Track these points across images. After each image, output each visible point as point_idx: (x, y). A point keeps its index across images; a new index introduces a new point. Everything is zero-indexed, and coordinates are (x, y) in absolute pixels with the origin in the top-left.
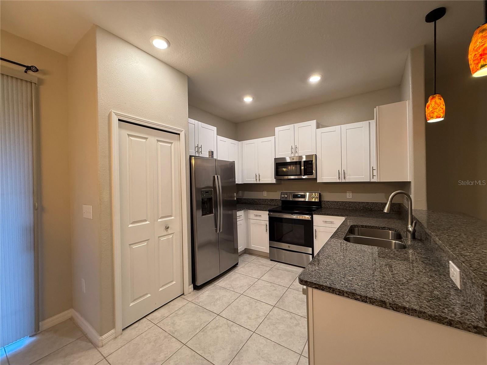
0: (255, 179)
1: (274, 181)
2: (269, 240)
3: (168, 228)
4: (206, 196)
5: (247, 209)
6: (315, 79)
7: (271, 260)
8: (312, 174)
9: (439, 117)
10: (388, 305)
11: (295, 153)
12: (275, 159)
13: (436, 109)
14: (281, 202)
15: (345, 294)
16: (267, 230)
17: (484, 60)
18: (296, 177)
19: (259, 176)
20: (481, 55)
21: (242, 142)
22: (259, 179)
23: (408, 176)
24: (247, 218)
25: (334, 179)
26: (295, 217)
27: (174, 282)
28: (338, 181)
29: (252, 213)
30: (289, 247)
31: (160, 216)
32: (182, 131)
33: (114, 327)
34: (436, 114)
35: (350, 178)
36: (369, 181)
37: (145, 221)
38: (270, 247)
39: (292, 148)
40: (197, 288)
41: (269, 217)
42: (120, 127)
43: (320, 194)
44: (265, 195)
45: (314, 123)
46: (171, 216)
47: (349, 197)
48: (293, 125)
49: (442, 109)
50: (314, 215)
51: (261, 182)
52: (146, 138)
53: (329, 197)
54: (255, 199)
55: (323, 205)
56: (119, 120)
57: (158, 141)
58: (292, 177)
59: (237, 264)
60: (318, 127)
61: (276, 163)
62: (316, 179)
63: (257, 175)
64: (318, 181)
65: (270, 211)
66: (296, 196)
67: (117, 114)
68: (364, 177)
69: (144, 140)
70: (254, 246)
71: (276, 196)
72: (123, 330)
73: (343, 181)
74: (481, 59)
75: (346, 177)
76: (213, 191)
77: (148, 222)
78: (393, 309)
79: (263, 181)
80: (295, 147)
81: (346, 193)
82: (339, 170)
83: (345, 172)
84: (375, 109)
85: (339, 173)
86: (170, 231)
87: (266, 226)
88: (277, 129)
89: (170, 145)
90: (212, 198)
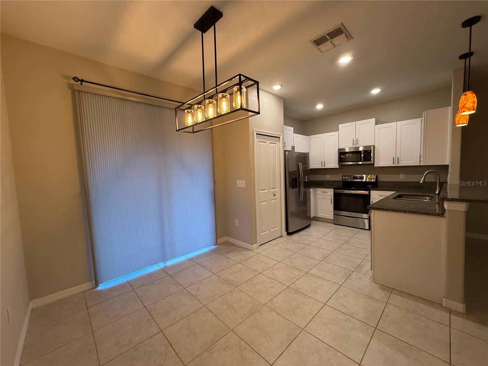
0: (321, 165)
1: (337, 166)
2: (334, 210)
3: (275, 195)
4: (294, 177)
5: (315, 187)
6: (376, 91)
7: (335, 224)
8: (370, 160)
9: (464, 124)
10: (407, 211)
11: (356, 144)
12: (339, 149)
13: (462, 118)
14: (342, 182)
15: (389, 210)
16: (331, 202)
17: (464, 109)
18: (354, 163)
19: (325, 162)
20: (463, 107)
21: (310, 136)
22: (325, 165)
23: (447, 161)
24: (315, 195)
25: (390, 164)
26: (354, 192)
27: (277, 228)
28: (392, 165)
29: (320, 191)
30: (350, 214)
31: (272, 188)
32: (281, 135)
33: (256, 243)
34: (461, 122)
35: (403, 163)
36: (419, 165)
37: (265, 190)
38: (334, 214)
39: (353, 141)
40: (289, 234)
41: (334, 193)
42: (257, 138)
43: (376, 176)
44: (328, 177)
45: (373, 120)
46: (276, 188)
47: (402, 177)
48: (355, 122)
49: (466, 118)
50: (371, 191)
51: (326, 167)
52: (265, 142)
53: (384, 178)
54: (319, 181)
55: (379, 185)
56: (257, 134)
57: (270, 143)
58: (350, 163)
59: (310, 225)
60: (377, 123)
61: (340, 153)
62: (373, 164)
63: (323, 162)
64: (375, 166)
65: (334, 189)
66: (356, 178)
67: (256, 131)
68: (414, 162)
69: (265, 144)
70: (320, 215)
71: (338, 178)
72: (260, 246)
73: (397, 165)
74: (463, 108)
75: (399, 162)
76: (297, 174)
77: (266, 191)
78: (409, 213)
79: (328, 166)
80: (356, 139)
81: (400, 174)
82: (393, 157)
83: (399, 158)
84: (424, 113)
85: (394, 159)
86: (276, 197)
87: (332, 199)
88: (341, 126)
89: (275, 145)
90: (297, 178)
